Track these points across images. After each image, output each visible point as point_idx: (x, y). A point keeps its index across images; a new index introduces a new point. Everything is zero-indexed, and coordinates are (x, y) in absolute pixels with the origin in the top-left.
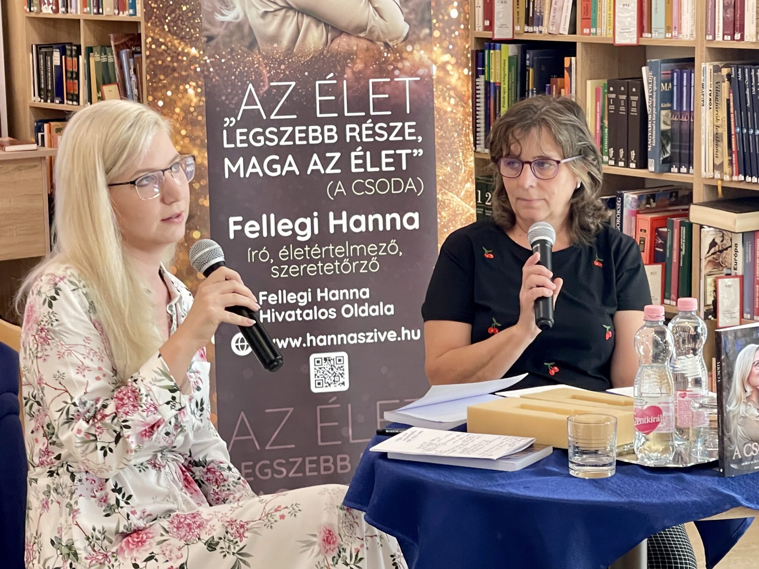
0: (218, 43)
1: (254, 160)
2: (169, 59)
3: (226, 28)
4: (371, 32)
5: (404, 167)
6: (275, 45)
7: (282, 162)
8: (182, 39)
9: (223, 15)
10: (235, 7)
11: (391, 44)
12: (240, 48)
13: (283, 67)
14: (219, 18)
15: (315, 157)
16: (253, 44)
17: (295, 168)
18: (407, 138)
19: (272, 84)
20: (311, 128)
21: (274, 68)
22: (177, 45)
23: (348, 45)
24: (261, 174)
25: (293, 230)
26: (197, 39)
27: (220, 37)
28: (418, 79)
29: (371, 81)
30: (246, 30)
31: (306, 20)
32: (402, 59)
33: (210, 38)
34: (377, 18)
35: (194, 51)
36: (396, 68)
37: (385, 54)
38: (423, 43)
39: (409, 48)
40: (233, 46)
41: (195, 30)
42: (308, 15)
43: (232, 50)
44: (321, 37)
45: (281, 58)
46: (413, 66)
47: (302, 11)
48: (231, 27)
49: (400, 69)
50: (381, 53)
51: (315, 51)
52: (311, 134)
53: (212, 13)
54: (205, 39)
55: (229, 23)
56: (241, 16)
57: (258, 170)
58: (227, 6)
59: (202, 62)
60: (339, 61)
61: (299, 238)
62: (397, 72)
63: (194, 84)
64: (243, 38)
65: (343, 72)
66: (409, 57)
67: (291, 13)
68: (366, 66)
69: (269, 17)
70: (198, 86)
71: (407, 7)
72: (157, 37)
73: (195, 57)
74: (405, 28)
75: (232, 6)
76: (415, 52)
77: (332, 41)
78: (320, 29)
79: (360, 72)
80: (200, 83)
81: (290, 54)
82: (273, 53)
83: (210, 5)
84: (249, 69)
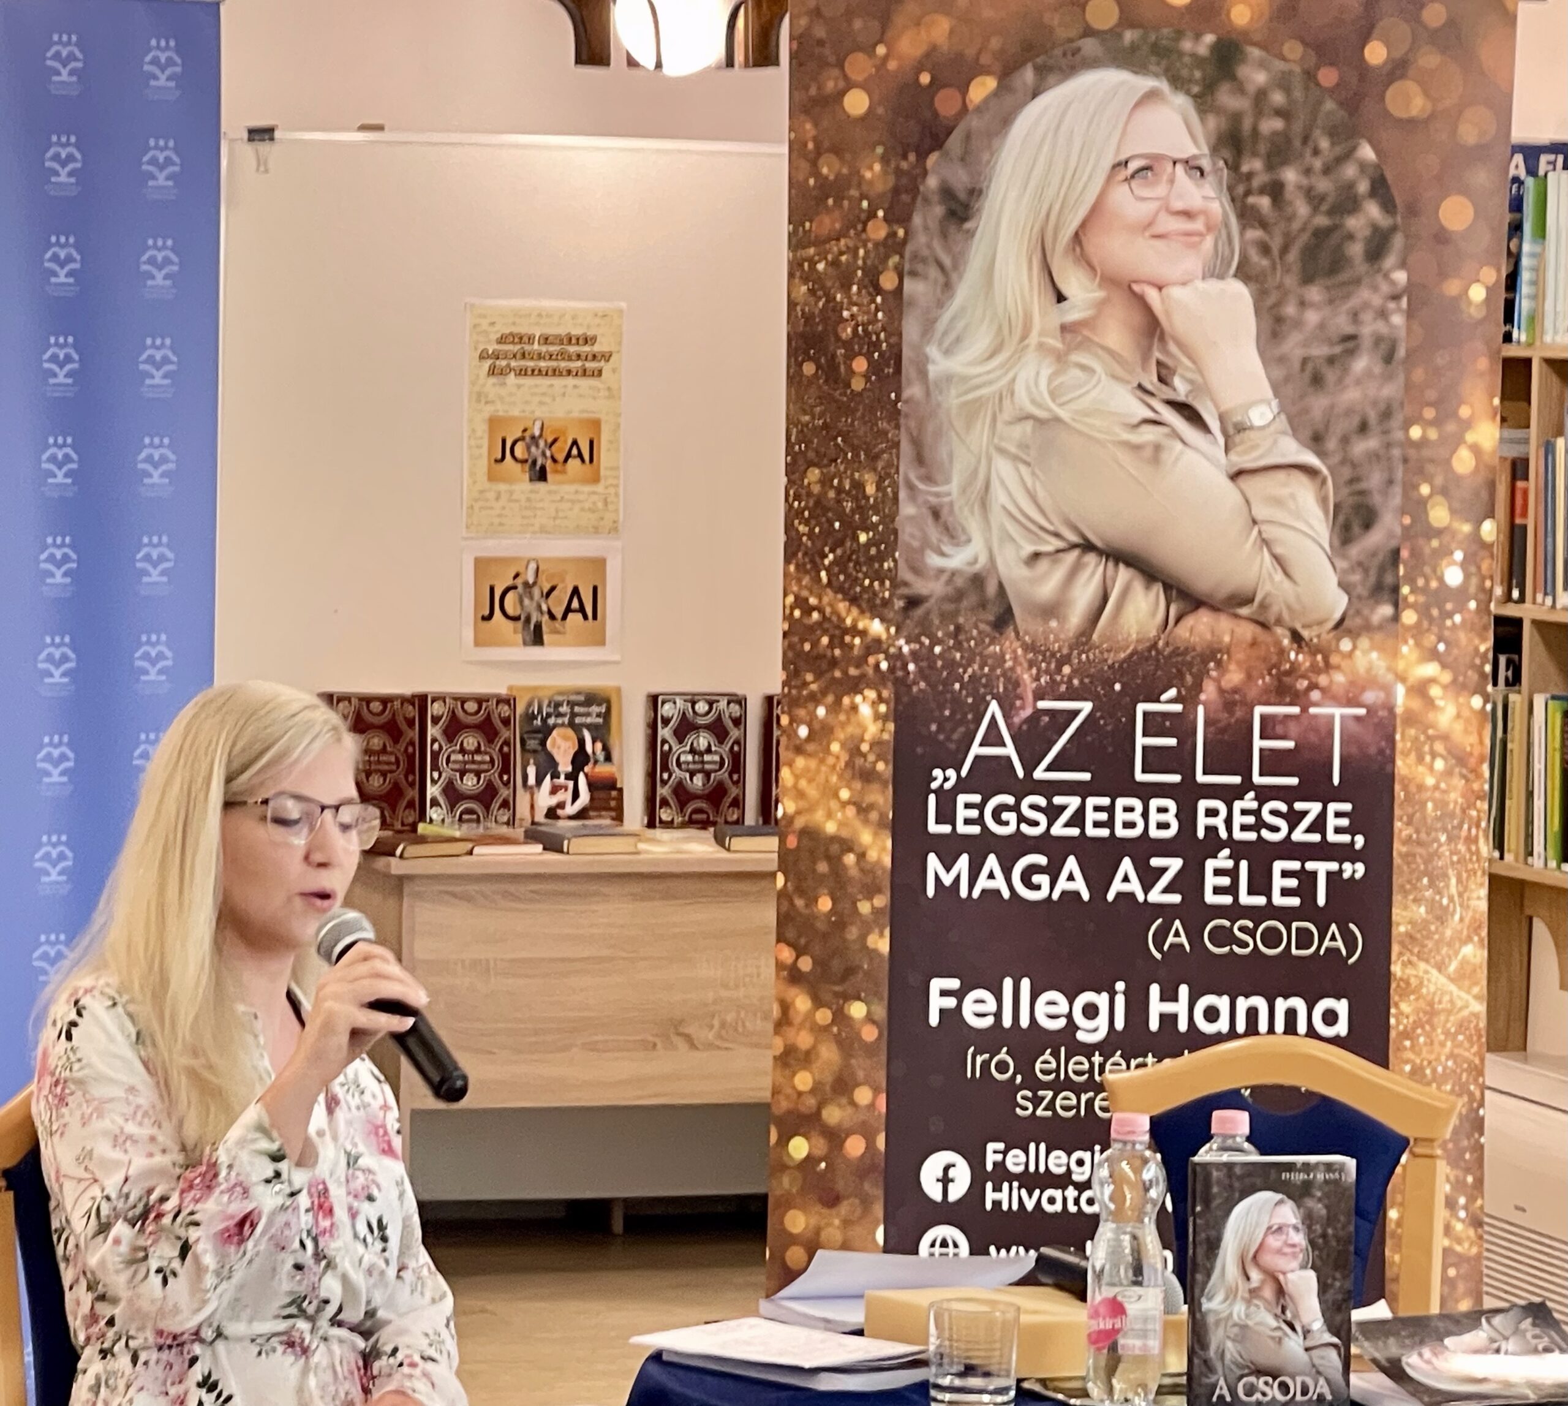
0: (928, 613)
1: (992, 862)
2: (825, 640)
3: (950, 581)
4: (1264, 606)
5: (1321, 900)
6: (1054, 624)
7: (1053, 871)
8: (854, 600)
9: (942, 554)
10: (969, 541)
11: (1305, 634)
12: (976, 625)
13: (1067, 670)
14: (934, 560)
15: (1127, 865)
16: (1004, 619)
17: (1080, 886)
18: (1332, 837)
19: (1042, 705)
20: (1121, 802)
21: (1047, 672)
22: (843, 614)
23: (1213, 633)
24: (1006, 894)
25: (1069, 1016)
26: (886, 603)
27: (932, 601)
28: (1362, 711)
29: (1259, 710)
30: (991, 589)
31: (1124, 574)
32: (1328, 666)
33: (913, 602)
34: (1279, 576)
35: (876, 627)
36: (1313, 686)
37: (1292, 655)
38: (1378, 637)
39: (1346, 645)
40: (961, 620)
41: (882, 584)
42: (1129, 564)
43: (958, 629)
44: (1154, 614)
45: (1065, 651)
46: (1352, 683)
47: (1117, 556)
48: (959, 582)
49: (1323, 690)
50: (1282, 652)
51: (1138, 641)
52: (1120, 817)
53: (921, 551)
54: (899, 604)
55: (954, 573)
56: (983, 560)
57: (1000, 883)
58: (952, 537)
59: (892, 650)
60: (1190, 665)
61: (1081, 1036)
62: (1315, 695)
63: (871, 694)
64: (983, 605)
65: (1198, 687)
66: (1344, 664)
67: (1091, 558)
68: (1249, 677)
69: (1043, 565)
70: (880, 699)
71: (1344, 557)
72: (805, 593)
73: (878, 641)
74: (1340, 603)
75: (963, 538)
76: (1358, 653)
77: (1178, 621)
78: (1152, 594)
79: (1235, 691)
80: (885, 694)
81: (1084, 644)
82: (1047, 638)
83: (917, 533)
84: (992, 669)
